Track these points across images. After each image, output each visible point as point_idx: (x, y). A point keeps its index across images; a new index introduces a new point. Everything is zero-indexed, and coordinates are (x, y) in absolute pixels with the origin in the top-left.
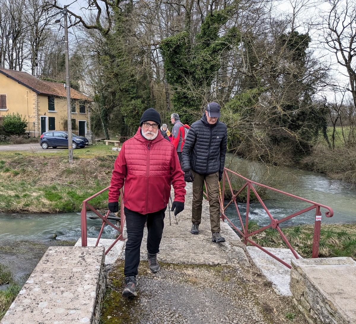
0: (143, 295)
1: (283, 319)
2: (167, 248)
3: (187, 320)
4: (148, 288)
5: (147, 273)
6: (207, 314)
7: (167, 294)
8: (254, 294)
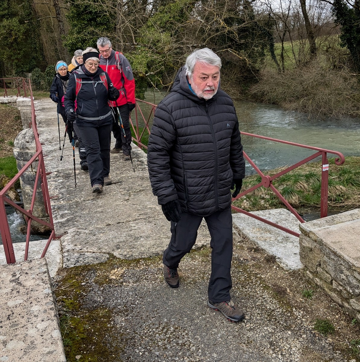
0: (116, 313)
1: (301, 299)
2: (128, 238)
3: (186, 332)
4: (119, 301)
5: (111, 280)
6: (210, 317)
7: (149, 303)
8: (259, 276)
